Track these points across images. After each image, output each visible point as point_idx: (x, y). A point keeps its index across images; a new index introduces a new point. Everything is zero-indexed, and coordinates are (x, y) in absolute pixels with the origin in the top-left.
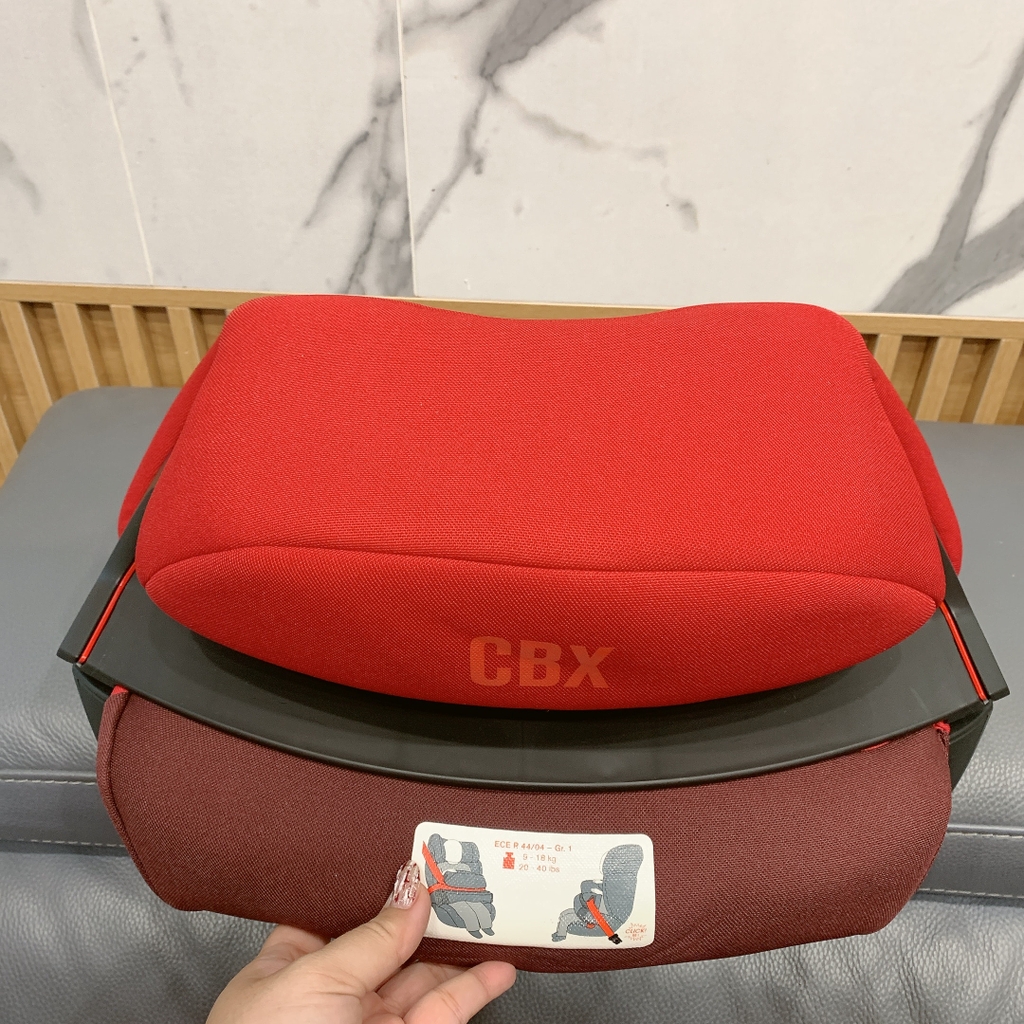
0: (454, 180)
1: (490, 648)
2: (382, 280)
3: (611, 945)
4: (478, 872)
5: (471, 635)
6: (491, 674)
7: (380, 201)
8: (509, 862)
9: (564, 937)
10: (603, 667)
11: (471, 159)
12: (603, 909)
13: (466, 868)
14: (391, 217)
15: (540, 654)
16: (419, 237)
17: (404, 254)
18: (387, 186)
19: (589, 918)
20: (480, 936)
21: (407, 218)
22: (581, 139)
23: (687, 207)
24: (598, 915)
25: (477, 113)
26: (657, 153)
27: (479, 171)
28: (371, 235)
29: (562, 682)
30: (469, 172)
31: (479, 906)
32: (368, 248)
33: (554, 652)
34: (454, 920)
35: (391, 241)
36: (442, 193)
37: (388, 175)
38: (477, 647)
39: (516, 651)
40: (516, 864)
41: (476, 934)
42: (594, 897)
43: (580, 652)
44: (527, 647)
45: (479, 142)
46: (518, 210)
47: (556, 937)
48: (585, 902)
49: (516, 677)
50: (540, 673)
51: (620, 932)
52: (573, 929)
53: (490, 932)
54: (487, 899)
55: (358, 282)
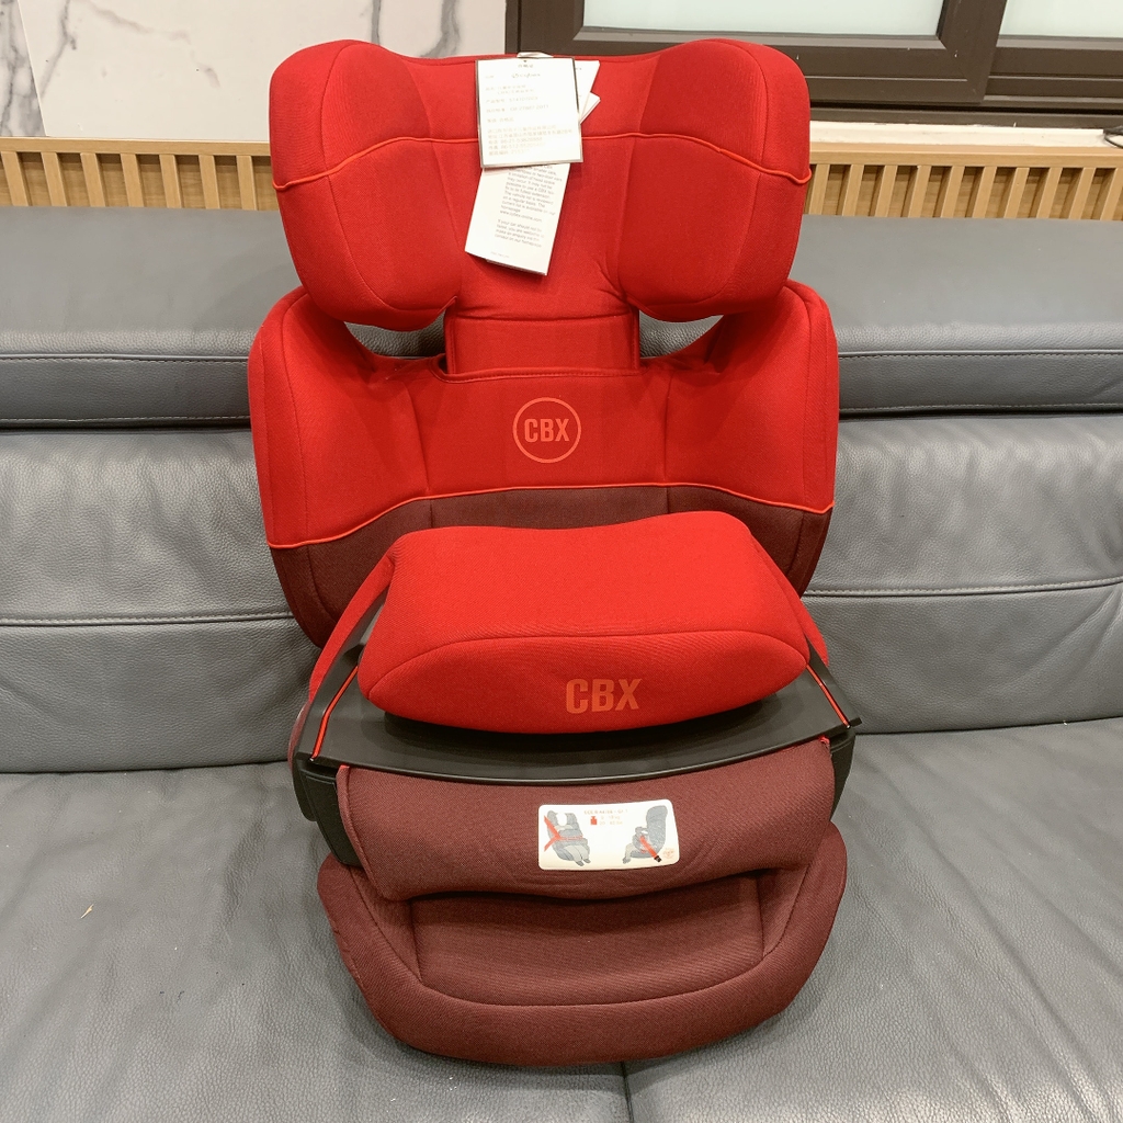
0: (60, 54)
1: (577, 687)
2: (23, 125)
3: (656, 864)
4: (577, 829)
5: (567, 679)
6: (577, 705)
7: (13, 69)
8: (594, 821)
9: (629, 861)
10: (636, 694)
11: (68, 40)
12: (649, 842)
13: (570, 827)
14: (22, 81)
15: (603, 688)
16: (43, 93)
17: (35, 107)
18: (17, 58)
19: (642, 847)
20: (582, 865)
21: (33, 80)
22: (134, 26)
23: (209, 70)
24: (647, 845)
25: (66, 9)
26: (182, 35)
27: (74, 48)
28: (11, 92)
29: (615, 707)
30: (68, 47)
31: (580, 847)
32: (10, 102)
33: (610, 684)
34: (568, 857)
35: (25, 97)
36: (53, 62)
37: (16, 51)
38: (570, 687)
39: (590, 687)
40: (598, 822)
41: (580, 864)
42: (643, 836)
43: (623, 683)
44: (597, 683)
45: (71, 29)
46: (104, 74)
47: (625, 861)
48: (640, 839)
49: (590, 704)
50: (603, 701)
51: (660, 854)
52: (635, 855)
53: (587, 861)
54: (583, 842)
55: (6, 127)
